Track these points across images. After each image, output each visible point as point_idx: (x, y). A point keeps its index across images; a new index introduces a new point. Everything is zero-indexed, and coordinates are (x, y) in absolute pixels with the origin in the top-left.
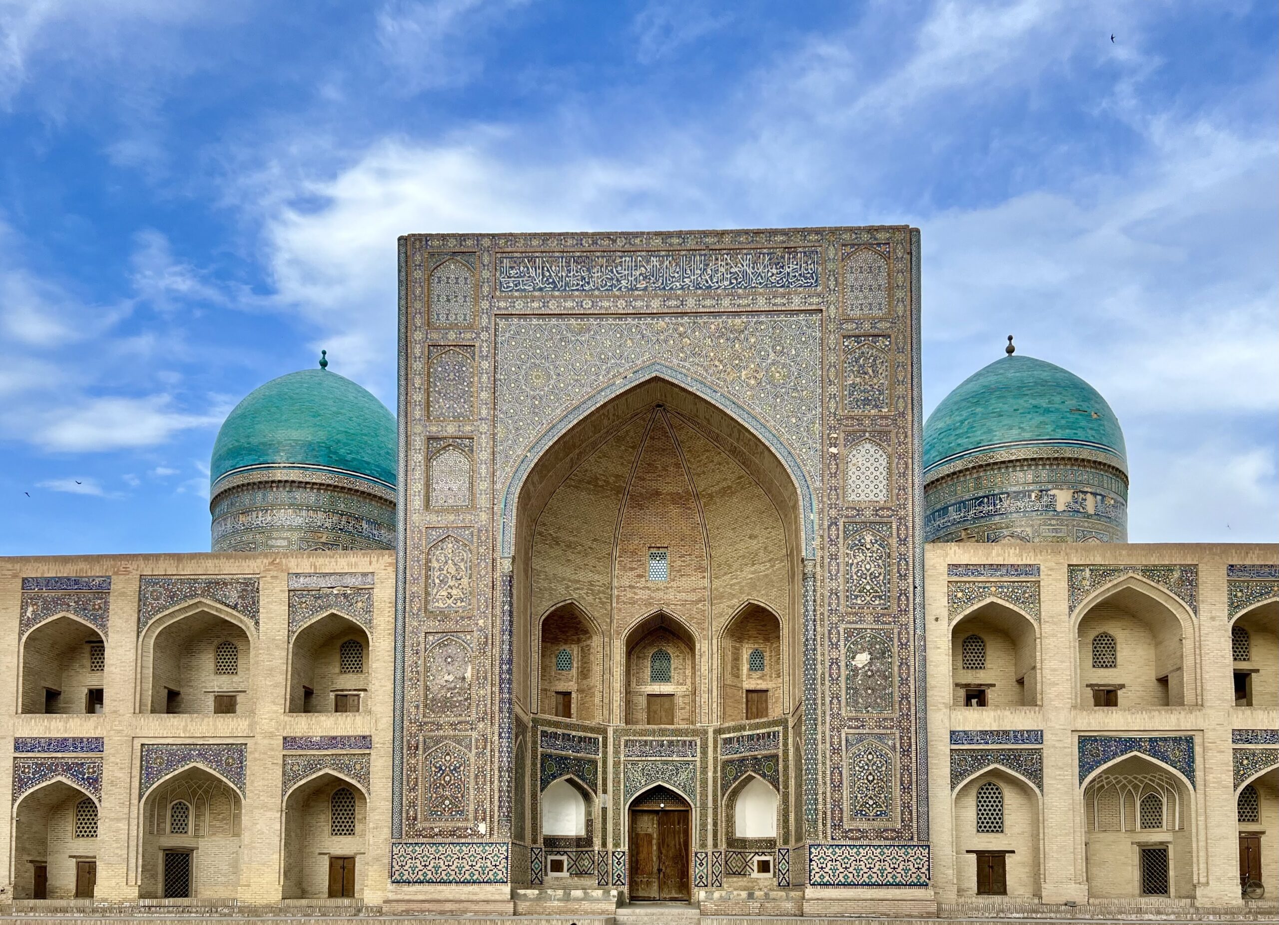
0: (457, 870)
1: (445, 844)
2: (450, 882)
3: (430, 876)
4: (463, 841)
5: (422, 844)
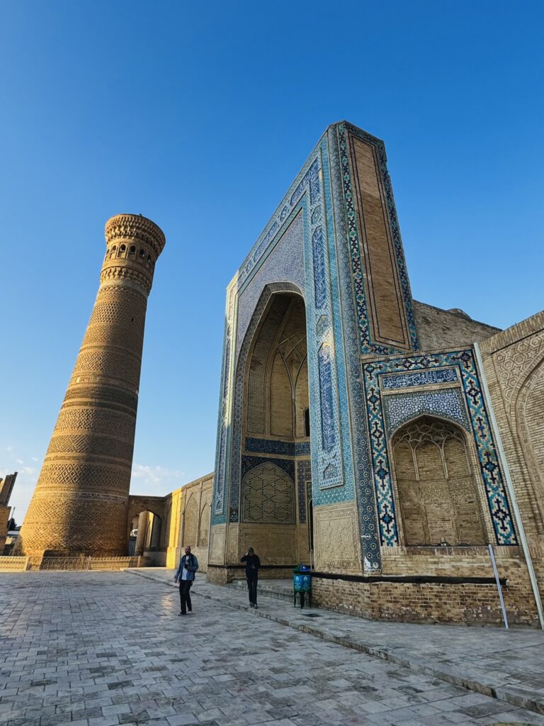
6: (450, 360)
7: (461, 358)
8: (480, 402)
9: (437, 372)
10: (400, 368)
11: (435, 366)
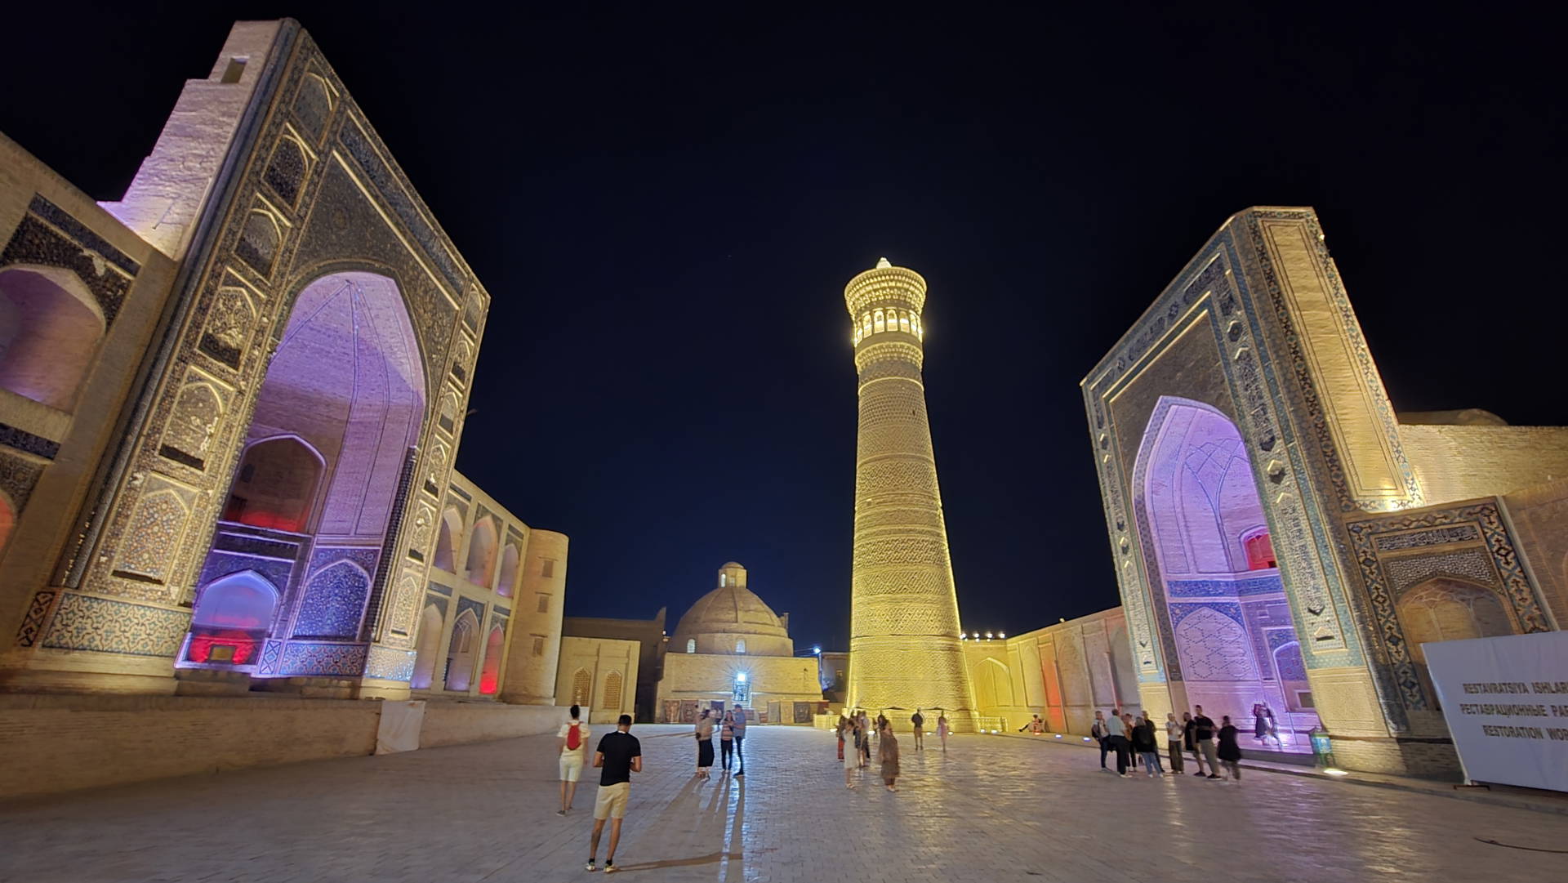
0: (131, 638)
1: (130, 605)
2: (119, 652)
3: (97, 642)
4: (150, 604)
5: (103, 600)
6: (1464, 515)
7: (1480, 512)
8: (1514, 563)
9: (1449, 530)
10: (1395, 527)
11: (1444, 524)
